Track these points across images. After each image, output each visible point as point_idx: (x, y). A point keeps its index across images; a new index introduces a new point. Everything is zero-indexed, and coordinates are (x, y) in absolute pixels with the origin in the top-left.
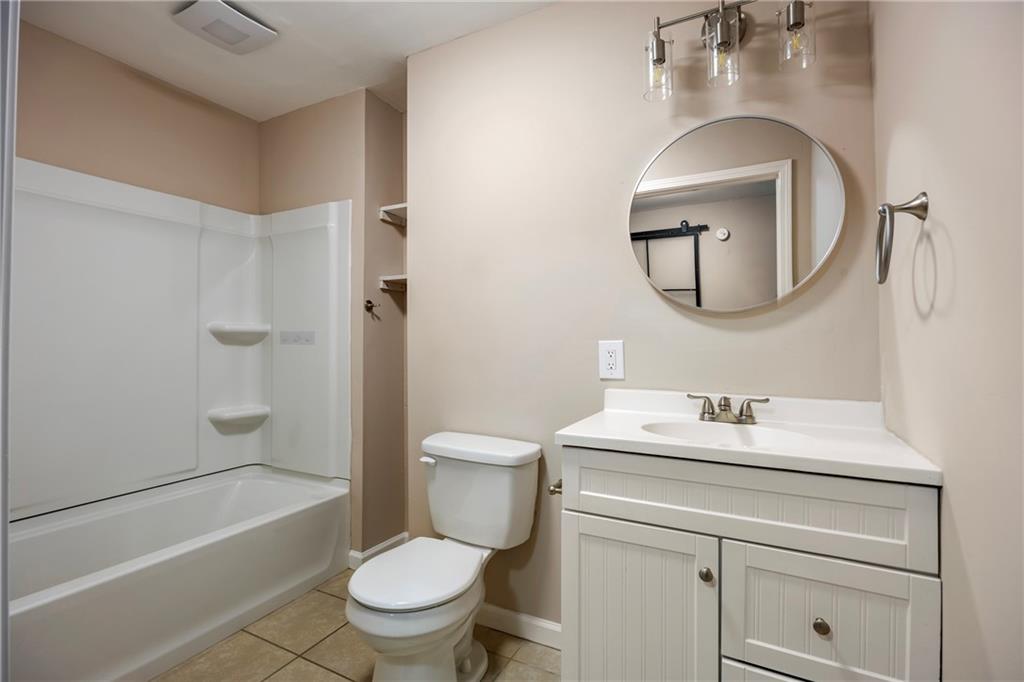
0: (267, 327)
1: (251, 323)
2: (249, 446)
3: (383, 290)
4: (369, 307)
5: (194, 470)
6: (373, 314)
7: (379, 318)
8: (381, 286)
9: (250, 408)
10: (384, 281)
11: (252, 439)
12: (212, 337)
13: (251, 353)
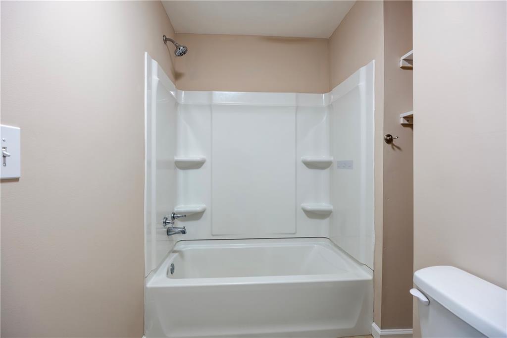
0: (332, 159)
1: (324, 157)
2: (322, 227)
3: (404, 125)
4: (389, 140)
5: (294, 234)
6: (393, 145)
7: (399, 148)
8: (402, 123)
9: (324, 205)
10: (404, 117)
11: (324, 224)
12: (303, 164)
13: (324, 173)
